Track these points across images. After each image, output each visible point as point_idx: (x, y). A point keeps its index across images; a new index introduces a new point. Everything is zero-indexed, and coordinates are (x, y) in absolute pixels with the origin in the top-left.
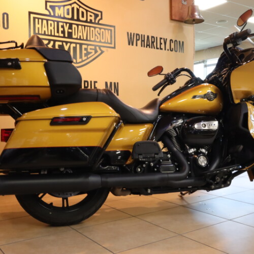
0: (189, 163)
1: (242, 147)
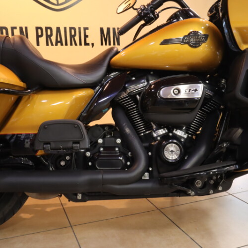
0: (150, 154)
1: (240, 131)
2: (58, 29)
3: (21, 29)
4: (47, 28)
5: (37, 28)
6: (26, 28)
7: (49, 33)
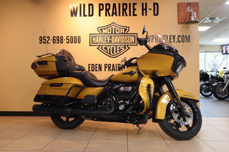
0: (116, 108)
2: (113, 65)
3: (99, 65)
4: (109, 64)
5: (105, 64)
6: (101, 64)
7: (110, 66)
